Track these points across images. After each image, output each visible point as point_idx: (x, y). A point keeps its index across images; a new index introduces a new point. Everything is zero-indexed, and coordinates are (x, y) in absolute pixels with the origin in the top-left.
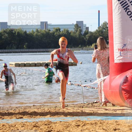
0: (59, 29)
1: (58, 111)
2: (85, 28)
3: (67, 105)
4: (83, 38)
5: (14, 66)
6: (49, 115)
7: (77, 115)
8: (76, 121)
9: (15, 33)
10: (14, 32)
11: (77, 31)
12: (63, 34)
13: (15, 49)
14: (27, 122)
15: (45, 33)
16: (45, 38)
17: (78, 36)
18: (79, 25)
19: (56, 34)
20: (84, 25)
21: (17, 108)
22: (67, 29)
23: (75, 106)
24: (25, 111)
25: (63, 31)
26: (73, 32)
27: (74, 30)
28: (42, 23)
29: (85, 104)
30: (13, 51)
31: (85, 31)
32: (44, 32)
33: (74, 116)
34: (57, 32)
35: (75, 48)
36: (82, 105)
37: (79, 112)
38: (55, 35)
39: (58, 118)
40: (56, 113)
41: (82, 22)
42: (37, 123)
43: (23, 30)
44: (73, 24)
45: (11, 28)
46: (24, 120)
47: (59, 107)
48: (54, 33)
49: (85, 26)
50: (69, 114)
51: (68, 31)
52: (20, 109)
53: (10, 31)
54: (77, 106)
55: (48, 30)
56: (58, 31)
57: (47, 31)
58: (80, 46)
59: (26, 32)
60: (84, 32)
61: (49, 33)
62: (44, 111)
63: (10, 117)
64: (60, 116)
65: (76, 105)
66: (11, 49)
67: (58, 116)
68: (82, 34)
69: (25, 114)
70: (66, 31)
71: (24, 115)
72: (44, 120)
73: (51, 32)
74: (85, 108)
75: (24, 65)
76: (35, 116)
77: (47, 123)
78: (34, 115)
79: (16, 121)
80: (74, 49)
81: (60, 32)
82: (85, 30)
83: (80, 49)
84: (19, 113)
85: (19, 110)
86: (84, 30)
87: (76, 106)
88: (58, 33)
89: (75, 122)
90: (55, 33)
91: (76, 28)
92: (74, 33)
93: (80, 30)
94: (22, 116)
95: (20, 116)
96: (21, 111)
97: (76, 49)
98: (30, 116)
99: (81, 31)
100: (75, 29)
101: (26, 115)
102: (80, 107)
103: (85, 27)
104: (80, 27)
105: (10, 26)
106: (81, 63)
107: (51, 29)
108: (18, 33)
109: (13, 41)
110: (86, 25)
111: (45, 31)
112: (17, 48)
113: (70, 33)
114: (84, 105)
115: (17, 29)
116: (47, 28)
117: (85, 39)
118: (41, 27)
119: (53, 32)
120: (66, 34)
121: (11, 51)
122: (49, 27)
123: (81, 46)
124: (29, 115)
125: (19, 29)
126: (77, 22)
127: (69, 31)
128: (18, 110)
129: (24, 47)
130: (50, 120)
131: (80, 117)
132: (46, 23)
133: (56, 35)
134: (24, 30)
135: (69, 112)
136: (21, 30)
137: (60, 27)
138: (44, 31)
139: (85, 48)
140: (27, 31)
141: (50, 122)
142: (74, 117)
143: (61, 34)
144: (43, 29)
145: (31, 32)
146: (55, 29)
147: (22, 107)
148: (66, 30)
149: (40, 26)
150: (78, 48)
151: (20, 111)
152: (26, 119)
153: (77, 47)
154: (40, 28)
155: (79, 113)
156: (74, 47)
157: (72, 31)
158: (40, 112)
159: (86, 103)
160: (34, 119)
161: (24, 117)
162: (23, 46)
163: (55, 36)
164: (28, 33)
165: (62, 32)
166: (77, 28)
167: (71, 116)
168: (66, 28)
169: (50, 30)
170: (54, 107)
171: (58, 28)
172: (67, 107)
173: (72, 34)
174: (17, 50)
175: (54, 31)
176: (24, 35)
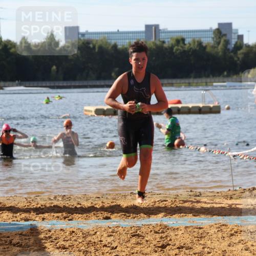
0: (183, 40)
1: (181, 205)
2: (236, 37)
3: (200, 192)
4: (231, 58)
5: (93, 113)
6: (162, 212)
7: (219, 215)
8: (218, 226)
9: (94, 47)
10: (91, 46)
11: (219, 43)
12: (191, 48)
13: (93, 80)
14: (119, 227)
15: (154, 47)
16: (154, 58)
17: (220, 53)
18: (223, 31)
19: (177, 50)
20: (233, 31)
21: (99, 198)
22: (198, 39)
23: (216, 194)
24: (114, 204)
25: (191, 43)
26: (211, 45)
27: (213, 42)
28: (148, 27)
29: (236, 190)
30: (90, 83)
31: (236, 43)
32: (152, 45)
33: (214, 215)
34: (178, 46)
35: (215, 78)
36: (230, 192)
37: (224, 208)
38: (174, 51)
39: (182, 219)
40: (178, 210)
41: (230, 25)
42: (139, 228)
43: (109, 41)
44: (211, 28)
45: (87, 37)
46: (113, 223)
47: (182, 196)
48: (172, 48)
49: (235, 33)
50: (203, 211)
51: (200, 44)
52: (105, 201)
53: (83, 43)
54: (220, 194)
55: (160, 41)
56: (181, 42)
57: (158, 43)
58: (225, 73)
59: (115, 46)
60: (233, 46)
61: (162, 47)
62: (153, 206)
63: (85, 215)
64: (185, 215)
65: (218, 193)
66: (86, 79)
67: (182, 214)
68: (229, 50)
69: (115, 210)
70: (196, 43)
71: (113, 213)
72: (154, 223)
73: (166, 45)
74: (237, 199)
75: (113, 113)
76: (134, 215)
77: (158, 228)
78: (133, 213)
79: (97, 224)
80: (213, 80)
81: (185, 44)
82: (236, 40)
83: (225, 79)
84: (103, 209)
85: (103, 202)
86: (234, 41)
87: (219, 196)
88: (180, 48)
89: (217, 228)
90: (174, 47)
91: (218, 37)
92: (213, 47)
93: (225, 41)
94: (109, 215)
95: (106, 214)
96: (106, 205)
97: (217, 79)
98: (125, 215)
99: (227, 42)
100: (215, 40)
101: (117, 213)
102: (226, 197)
103: (236, 35)
104: (225, 35)
105: (83, 35)
106: (228, 108)
107: (166, 40)
108: (101, 47)
109: (89, 65)
110: (237, 30)
111: (155, 44)
112: (98, 78)
113: (205, 48)
114: (234, 192)
115: (97, 41)
116: (157, 39)
117: (236, 59)
118: (146, 37)
119: (170, 46)
120: (198, 48)
121: (85, 83)
122: (162, 36)
123: (227, 73)
124: (123, 212)
125: (102, 40)
126: (219, 24)
127: (202, 43)
128: (100, 202)
129: (111, 76)
130: (165, 223)
131: (227, 218)
132: (157, 27)
133: (176, 52)
134: (113, 42)
135: (202, 208)
136: (107, 42)
137: (184, 35)
138: (153, 43)
139: (235, 77)
140: (117, 44)
141: (166, 227)
142: (214, 217)
143: (186, 49)
144: (151, 39)
145: (126, 46)
146: (175, 41)
147: (109, 197)
148: (198, 42)
149: (144, 34)
150: (221, 78)
151: (104, 204)
152: (116, 221)
153: (219, 76)
154: (144, 37)
155: (225, 210)
156: (213, 76)
157: (208, 43)
158: (145, 206)
159: (238, 188)
160: (132, 220)
161: (112, 217)
162: (111, 74)
163: (173, 53)
164: (119, 47)
165: (188, 45)
166: (220, 38)
167: (207, 214)
168: (197, 37)
169: (164, 42)
170: (172, 196)
171: (179, 38)
172: (198, 196)
173: (208, 49)
174: (98, 83)
175: (172, 44)
176: (113, 52)
